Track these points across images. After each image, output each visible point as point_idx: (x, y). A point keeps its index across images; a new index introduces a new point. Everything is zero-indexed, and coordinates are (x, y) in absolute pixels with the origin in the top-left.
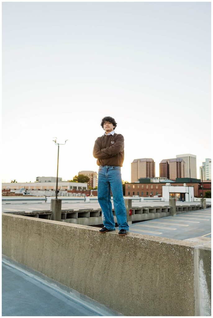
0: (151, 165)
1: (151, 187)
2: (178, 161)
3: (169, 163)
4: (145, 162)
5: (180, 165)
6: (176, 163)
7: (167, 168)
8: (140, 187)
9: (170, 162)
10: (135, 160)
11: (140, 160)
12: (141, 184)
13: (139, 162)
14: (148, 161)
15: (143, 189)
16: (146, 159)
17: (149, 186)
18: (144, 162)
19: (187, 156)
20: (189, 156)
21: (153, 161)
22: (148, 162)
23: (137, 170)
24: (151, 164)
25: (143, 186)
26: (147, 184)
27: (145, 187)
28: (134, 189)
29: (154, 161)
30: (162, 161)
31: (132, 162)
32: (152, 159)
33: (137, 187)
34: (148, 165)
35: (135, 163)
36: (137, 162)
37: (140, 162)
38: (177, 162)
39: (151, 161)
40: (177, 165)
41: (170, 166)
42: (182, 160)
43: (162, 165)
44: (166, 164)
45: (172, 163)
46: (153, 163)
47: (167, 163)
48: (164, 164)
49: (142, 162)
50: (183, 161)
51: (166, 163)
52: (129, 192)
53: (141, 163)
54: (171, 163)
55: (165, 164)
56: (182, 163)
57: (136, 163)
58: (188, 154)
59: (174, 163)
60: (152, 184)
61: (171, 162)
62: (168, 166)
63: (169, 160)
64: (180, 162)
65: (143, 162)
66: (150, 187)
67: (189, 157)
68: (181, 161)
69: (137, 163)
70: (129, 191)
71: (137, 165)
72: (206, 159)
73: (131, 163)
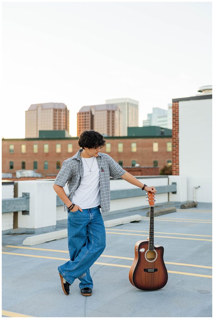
0: (62, 115)
1: (67, 148)
2: (110, 109)
3: (93, 113)
4: (52, 110)
5: (113, 115)
6: (106, 112)
7: (89, 121)
8: (39, 149)
9: (96, 111)
10: (32, 105)
11: (42, 105)
12: (41, 142)
13: (39, 109)
14: (57, 107)
15: (47, 155)
16: (54, 104)
17: (62, 146)
18: (50, 109)
19: (123, 101)
20: (128, 101)
21: (66, 108)
22: (56, 110)
23: (35, 123)
24: (62, 113)
25: (46, 147)
26: (57, 141)
27: (53, 149)
28: (25, 154)
29: (68, 109)
30: (82, 108)
31: (27, 110)
32: (63, 104)
33: (33, 149)
34: (57, 115)
35: (32, 110)
36: (37, 110)
37: (42, 109)
38: (109, 112)
39: (61, 107)
40: (108, 115)
41: (96, 119)
42: (117, 107)
43: (81, 115)
44: (89, 115)
45: (100, 112)
46: (66, 111)
47: (91, 112)
48: (85, 113)
49: (45, 109)
50: (118, 110)
51: (88, 113)
52: (11, 163)
53: (43, 111)
54: (97, 113)
55: (87, 115)
56: (116, 112)
57: (34, 110)
58: (126, 99)
59: (102, 112)
60: (70, 141)
61: (98, 111)
62: (92, 117)
63: (95, 107)
64: (113, 112)
65: (48, 109)
66: (64, 148)
67: (128, 103)
68: (114, 109)
69: (36, 112)
70: (12, 160)
71: (35, 115)
72: (154, 109)
73: (26, 112)
